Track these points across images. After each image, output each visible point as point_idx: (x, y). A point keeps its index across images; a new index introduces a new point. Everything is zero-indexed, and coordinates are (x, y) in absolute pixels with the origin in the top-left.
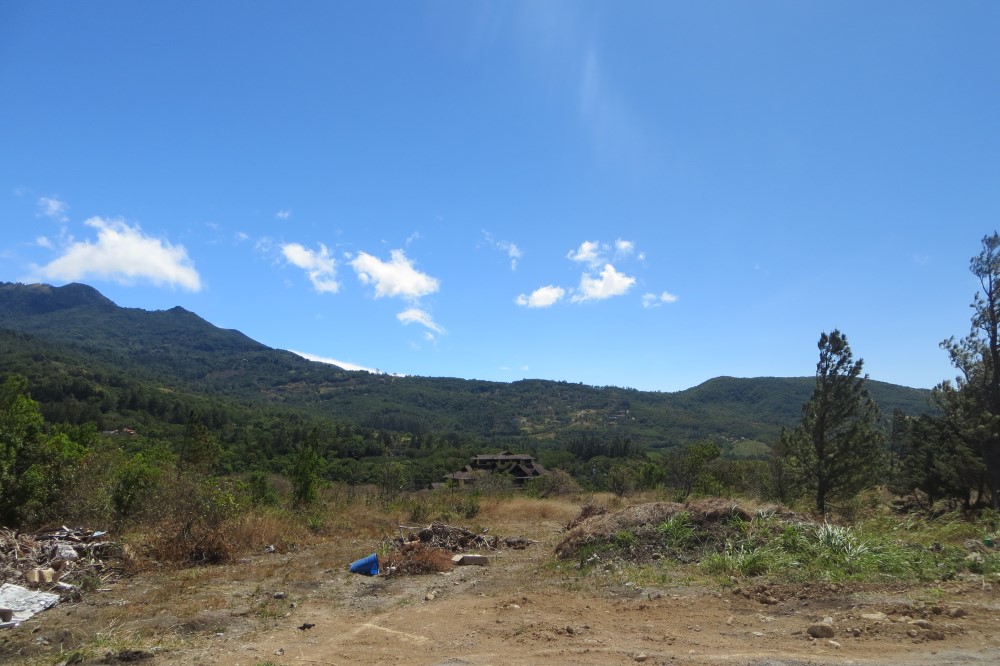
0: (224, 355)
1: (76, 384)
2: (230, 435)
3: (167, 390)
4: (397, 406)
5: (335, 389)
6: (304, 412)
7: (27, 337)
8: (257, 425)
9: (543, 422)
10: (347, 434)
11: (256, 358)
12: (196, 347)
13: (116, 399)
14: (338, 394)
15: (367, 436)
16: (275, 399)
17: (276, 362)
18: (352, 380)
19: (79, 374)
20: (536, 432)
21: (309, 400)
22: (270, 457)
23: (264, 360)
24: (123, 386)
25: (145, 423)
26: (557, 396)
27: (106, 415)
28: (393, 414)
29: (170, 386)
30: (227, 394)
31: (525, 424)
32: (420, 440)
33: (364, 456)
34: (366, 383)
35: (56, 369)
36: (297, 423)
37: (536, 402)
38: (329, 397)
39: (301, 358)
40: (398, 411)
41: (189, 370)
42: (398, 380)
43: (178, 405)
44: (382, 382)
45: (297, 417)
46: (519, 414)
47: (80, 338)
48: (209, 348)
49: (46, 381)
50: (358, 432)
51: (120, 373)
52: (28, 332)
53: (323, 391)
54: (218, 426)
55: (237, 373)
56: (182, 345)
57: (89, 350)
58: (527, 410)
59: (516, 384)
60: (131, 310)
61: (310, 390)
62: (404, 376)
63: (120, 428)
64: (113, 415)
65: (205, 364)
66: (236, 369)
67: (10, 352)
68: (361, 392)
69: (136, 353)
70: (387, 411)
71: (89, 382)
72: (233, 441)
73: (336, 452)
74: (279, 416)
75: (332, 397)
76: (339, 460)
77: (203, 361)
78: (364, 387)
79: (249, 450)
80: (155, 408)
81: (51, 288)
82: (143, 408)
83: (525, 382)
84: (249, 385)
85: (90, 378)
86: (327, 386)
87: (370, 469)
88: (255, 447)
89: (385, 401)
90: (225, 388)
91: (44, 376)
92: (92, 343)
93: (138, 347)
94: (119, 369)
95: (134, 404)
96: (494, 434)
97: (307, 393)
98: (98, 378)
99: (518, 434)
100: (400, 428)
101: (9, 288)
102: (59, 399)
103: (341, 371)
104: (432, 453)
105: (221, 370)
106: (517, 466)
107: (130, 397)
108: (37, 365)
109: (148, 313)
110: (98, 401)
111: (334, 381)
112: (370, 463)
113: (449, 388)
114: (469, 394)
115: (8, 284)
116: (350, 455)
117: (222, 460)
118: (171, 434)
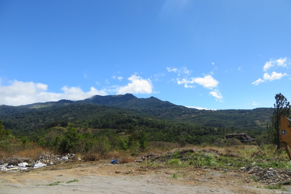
0: (165, 108)
1: (128, 119)
2: (166, 130)
3: (151, 119)
4: (215, 119)
5: (196, 115)
6: (188, 123)
7: (118, 108)
8: (174, 127)
9: (265, 122)
10: (199, 128)
11: (173, 108)
12: (157, 107)
13: (138, 122)
14: (197, 117)
15: (205, 129)
16: (179, 119)
17: (179, 109)
18: (201, 113)
19: (130, 116)
20: (262, 125)
21: (189, 119)
22: (176, 136)
23: (175, 109)
24: (140, 119)
25: (145, 128)
26: (269, 113)
28: (214, 122)
29: (151, 118)
30: (166, 119)
31: (258, 123)
32: (220, 129)
33: (203, 135)
34: (205, 113)
35: (124, 116)
36: (185, 126)
37: (261, 115)
38: (194, 118)
39: (186, 107)
40: (215, 121)
41: (156, 113)
42: (214, 111)
43: (152, 123)
44: (210, 112)
45: (185, 124)
46: (256, 119)
47: (130, 107)
48: (161, 107)
49: (122, 119)
50: (202, 128)
51: (140, 115)
52: (118, 107)
53: (192, 116)
54: (163, 128)
55: (169, 113)
56: (154, 107)
57: (132, 110)
58: (259, 118)
59: (254, 110)
60: (141, 99)
61: (189, 116)
62: (216, 110)
63: (139, 130)
64: (137, 126)
65: (160, 111)
66: (168, 112)
67: (114, 112)
68: (204, 116)
69: (143, 110)
70: (212, 121)
71: (132, 118)
72: (166, 132)
73: (195, 134)
74: (180, 124)
75: (195, 118)
76: (196, 136)
77: (159, 110)
78: (204, 114)
79: (170, 134)
80: (147, 124)
81: (122, 95)
82: (144, 124)
83: (257, 109)
84: (172, 116)
85: (132, 117)
86: (193, 115)
87: (205, 139)
88: (172, 133)
89: (211, 118)
90: (166, 117)
91: (122, 117)
92: (133, 108)
93: (143, 108)
94: (139, 114)
95: (142, 124)
96: (248, 126)
97: (188, 117)
98: (134, 117)
99: (256, 126)
100: (216, 126)
101: (113, 96)
102: (125, 123)
103: (197, 110)
104: (224, 133)
105: (164, 112)
106: (240, 137)
107: (141, 122)
108: (120, 115)
109: (145, 99)
110: (134, 123)
111: (195, 113)
112: (205, 137)
113: (231, 113)
114: (238, 114)
115: (113, 95)
116: (199, 135)
117: (163, 137)
118: (151, 131)
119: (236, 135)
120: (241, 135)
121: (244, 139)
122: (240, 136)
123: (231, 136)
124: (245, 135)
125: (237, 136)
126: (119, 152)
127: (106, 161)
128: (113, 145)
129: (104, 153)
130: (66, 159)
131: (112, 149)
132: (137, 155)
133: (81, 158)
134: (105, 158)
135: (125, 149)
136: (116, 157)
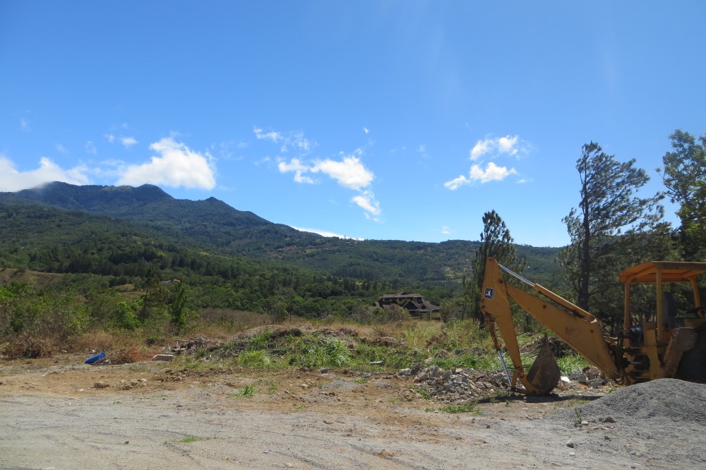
0: (242, 229)
1: (146, 251)
2: (241, 282)
3: (205, 254)
4: (358, 261)
5: (316, 250)
6: (296, 266)
7: (118, 221)
8: (261, 275)
9: (462, 271)
10: (321, 281)
11: (263, 231)
12: (224, 224)
13: (171, 259)
14: (318, 254)
15: (335, 282)
16: (277, 257)
17: (277, 233)
18: (328, 244)
19: (149, 244)
20: (457, 278)
21: (299, 258)
22: (266, 297)
23: (269, 231)
24: (177, 251)
25: (188, 275)
26: (472, 252)
27: (163, 271)
28: (355, 267)
29: (207, 251)
30: (244, 255)
31: (449, 272)
32: (369, 284)
33: (330, 295)
34: (337, 245)
35: (135, 242)
36: (288, 274)
37: (456, 256)
38: (312, 255)
39: (293, 229)
40: (359, 264)
41: (220, 240)
42: (359, 243)
43: (209, 263)
44: (348, 245)
45: (288, 270)
46: (445, 265)
47: (151, 221)
48: (232, 225)
49: (128, 249)
50: (329, 279)
51: (176, 243)
52: (119, 218)
53: (308, 251)
54: (234, 277)
55: (251, 241)
56: (215, 223)
57: (157, 228)
58: (450, 263)
59: (443, 243)
60: (182, 200)
61: (300, 251)
62: (363, 240)
63: (172, 279)
64: (168, 271)
65: (230, 235)
66: (250, 238)
67: (107, 231)
68: (334, 252)
69: (186, 229)
70: (351, 265)
71: (154, 249)
72: (243, 286)
73: (310, 293)
74: (277, 269)
75: (314, 256)
76: (312, 299)
77: (229, 233)
78: (336, 248)
79: (252, 293)
80: (194, 266)
81: (132, 188)
82: (187, 266)
83: (449, 242)
84: (259, 249)
85: (156, 247)
86: (311, 248)
87: (332, 305)
88: (256, 291)
89: (350, 257)
90: (243, 251)
91: (127, 245)
92: (159, 223)
93: (188, 225)
94: (176, 240)
95: (181, 263)
96: (427, 279)
97: (298, 253)
98: (161, 247)
99: (444, 280)
100: (359, 277)
101: (106, 189)
102: (135, 261)
103: (320, 237)
104: (376, 293)
105: (241, 239)
107: (179, 259)
108: (123, 239)
109: (193, 202)
110: (159, 262)
111: (315, 244)
112: (333, 301)
113: (395, 248)
114: (409, 251)
115: (106, 186)
116: (320, 295)
117: (234, 300)
118: (204, 283)
119: (400, 299)
120: (412, 299)
121: (417, 308)
122: (409, 301)
123: (391, 300)
124: (419, 299)
125: (403, 301)
126: (113, 334)
127: (71, 357)
128: (98, 316)
129: (69, 337)
131: (92, 327)
132: (162, 342)
134: (70, 350)
135: (128, 327)
136: (103, 347)
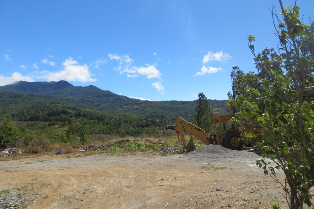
0: (105, 98)
1: (63, 110)
2: (106, 122)
3: (89, 110)
5: (138, 106)
6: (130, 114)
7: (50, 97)
8: (115, 119)
10: (141, 120)
11: (115, 99)
12: (97, 97)
13: (74, 114)
14: (140, 108)
15: (147, 120)
16: (121, 111)
17: (121, 100)
18: (144, 103)
19: (64, 107)
21: (131, 110)
22: (117, 128)
23: (117, 99)
24: (77, 110)
25: (82, 120)
27: (71, 119)
29: (90, 109)
30: (107, 110)
32: (162, 121)
33: (145, 126)
35: (58, 106)
36: (127, 118)
38: (137, 109)
39: (128, 98)
40: (158, 112)
42: (158, 102)
43: (91, 115)
44: (153, 103)
45: (126, 116)
47: (65, 96)
48: (101, 97)
49: (55, 110)
50: (145, 119)
51: (76, 106)
52: (50, 96)
53: (135, 107)
54: (103, 120)
55: (109, 104)
56: (93, 96)
57: (67, 100)
60: (78, 87)
61: (131, 107)
63: (75, 122)
64: (73, 118)
66: (109, 102)
67: (45, 102)
68: (147, 107)
69: (80, 100)
70: (154, 112)
72: (107, 124)
73: (137, 126)
74: (122, 116)
75: (138, 109)
76: (137, 128)
77: (99, 101)
78: (147, 105)
79: (111, 127)
80: (85, 116)
81: (55, 82)
82: (82, 116)
84: (113, 107)
85: (67, 108)
86: (136, 106)
88: (113, 126)
89: (154, 109)
90: (106, 108)
91: (54, 108)
92: (68, 97)
93: (81, 98)
94: (76, 104)
95: (79, 115)
96: (188, 117)
98: (69, 108)
100: (158, 117)
101: (44, 83)
102: (59, 115)
103: (140, 101)
104: (165, 125)
105: (105, 103)
107: (78, 113)
108: (53, 105)
109: (83, 87)
110: (69, 115)
111: (138, 104)
112: (147, 129)
113: (174, 104)
114: (180, 105)
116: (141, 126)
117: (103, 130)
118: (90, 123)
123: (171, 127)
126: (61, 145)
127: (46, 153)
128: (54, 138)
129: (46, 146)
130: (7, 153)
131: (52, 142)
133: (22, 152)
134: (46, 151)
135: (65, 142)
136: (57, 149)
